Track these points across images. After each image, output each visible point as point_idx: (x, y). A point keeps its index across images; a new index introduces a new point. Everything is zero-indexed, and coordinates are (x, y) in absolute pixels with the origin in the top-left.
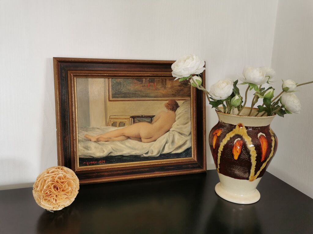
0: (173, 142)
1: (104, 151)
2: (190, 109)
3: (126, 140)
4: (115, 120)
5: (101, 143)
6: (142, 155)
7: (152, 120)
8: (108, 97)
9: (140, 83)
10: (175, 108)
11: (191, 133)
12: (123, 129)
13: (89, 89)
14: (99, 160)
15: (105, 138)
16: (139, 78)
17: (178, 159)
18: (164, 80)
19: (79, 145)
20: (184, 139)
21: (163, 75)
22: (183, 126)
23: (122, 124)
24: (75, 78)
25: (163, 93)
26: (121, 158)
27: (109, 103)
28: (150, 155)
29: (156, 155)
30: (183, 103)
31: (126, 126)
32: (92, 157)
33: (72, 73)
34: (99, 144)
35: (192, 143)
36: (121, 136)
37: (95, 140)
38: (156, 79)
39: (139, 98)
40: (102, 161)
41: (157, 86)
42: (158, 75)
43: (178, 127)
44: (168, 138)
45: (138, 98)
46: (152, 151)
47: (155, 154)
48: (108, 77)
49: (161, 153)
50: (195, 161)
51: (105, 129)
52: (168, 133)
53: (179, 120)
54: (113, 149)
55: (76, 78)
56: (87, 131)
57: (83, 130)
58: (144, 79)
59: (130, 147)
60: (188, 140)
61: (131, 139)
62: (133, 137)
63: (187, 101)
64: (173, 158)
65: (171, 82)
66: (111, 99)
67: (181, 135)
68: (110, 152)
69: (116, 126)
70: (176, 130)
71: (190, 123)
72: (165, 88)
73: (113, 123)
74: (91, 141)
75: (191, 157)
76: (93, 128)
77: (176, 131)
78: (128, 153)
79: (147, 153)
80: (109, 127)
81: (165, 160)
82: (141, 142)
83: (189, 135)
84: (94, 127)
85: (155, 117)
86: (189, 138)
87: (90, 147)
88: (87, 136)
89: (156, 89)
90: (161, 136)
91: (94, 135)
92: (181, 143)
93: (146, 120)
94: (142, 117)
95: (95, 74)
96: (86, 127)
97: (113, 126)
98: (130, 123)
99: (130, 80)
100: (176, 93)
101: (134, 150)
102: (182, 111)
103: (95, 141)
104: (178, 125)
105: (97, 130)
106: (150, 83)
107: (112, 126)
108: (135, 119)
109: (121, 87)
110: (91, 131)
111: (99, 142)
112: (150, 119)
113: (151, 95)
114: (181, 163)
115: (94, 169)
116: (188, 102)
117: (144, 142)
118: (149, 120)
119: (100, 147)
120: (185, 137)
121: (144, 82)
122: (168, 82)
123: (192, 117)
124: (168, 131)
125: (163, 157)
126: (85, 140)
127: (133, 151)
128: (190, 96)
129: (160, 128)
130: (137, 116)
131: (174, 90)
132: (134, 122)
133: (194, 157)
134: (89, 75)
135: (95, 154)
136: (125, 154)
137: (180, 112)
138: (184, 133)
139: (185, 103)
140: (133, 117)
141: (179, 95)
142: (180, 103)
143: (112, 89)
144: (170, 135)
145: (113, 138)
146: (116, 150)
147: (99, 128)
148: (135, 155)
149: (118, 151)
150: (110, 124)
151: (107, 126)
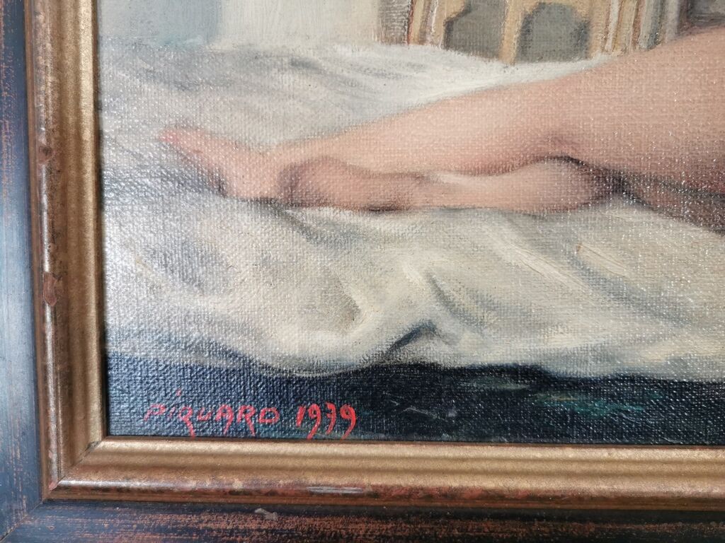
1: (351, 313)
3: (583, 206)
12: (563, 82)
14: (303, 399)
15: (364, 174)
23: (557, 31)
26: (521, 394)
31: (598, 58)
32: (232, 355)
34: (304, 229)
36: (538, 159)
37: (267, 187)
40: (325, 412)
51: (366, 71)
54: (441, 296)
56: (183, 87)
57: (151, 76)
59: (620, 295)
61: (643, 203)
68: (406, 323)
69: (487, 49)
74: (221, 189)
76: (253, 60)
78: (603, 355)
80: (414, 51)
84: (263, 46)
87: (210, 258)
88: (189, 142)
91: (254, 130)
97: (463, 48)
98: (645, 30)
103: (264, 203)
105: (289, 80)
107: (448, 44)
111: (308, 215)
115: (238, 484)
119: (316, 260)
126: (166, 175)
127: (656, 339)
135: (258, 336)
136: (567, 357)
146: (478, 312)
147: (312, 56)
148: (673, 374)
149: (491, 317)
150: (425, 21)
151: (400, 41)
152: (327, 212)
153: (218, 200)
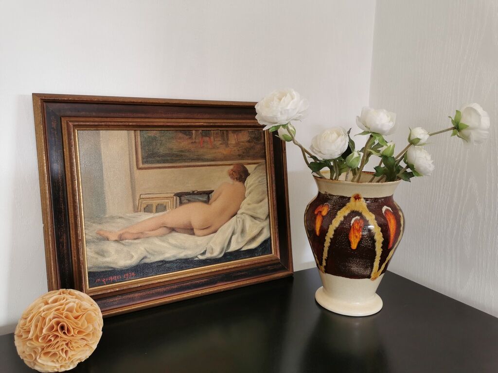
0: (243, 231)
1: (132, 257)
2: (266, 177)
3: (168, 233)
4: (150, 202)
5: (126, 242)
6: (197, 257)
7: (209, 199)
8: (135, 163)
9: (187, 137)
10: (243, 177)
11: (269, 215)
12: (163, 215)
13: (102, 150)
14: (125, 273)
15: (133, 234)
16: (186, 130)
17: (253, 258)
18: (225, 132)
19: (88, 249)
20: (259, 225)
21: (224, 124)
22: (256, 205)
23: (161, 208)
24: (76, 131)
25: (225, 153)
26: (162, 265)
27: (138, 173)
28: (208, 255)
29: (219, 255)
30: (255, 169)
31: (168, 211)
32: (112, 268)
33: (70, 121)
34: (123, 244)
35: (272, 230)
36: (160, 227)
37: (116, 238)
38: (213, 131)
39: (188, 162)
40: (129, 274)
41: (215, 142)
42: (217, 124)
43: (250, 207)
44: (236, 227)
45: (185, 162)
46: (212, 249)
47: (216, 253)
48: (135, 127)
49: (226, 252)
50: (277, 259)
51: (132, 217)
52: (235, 217)
53: (250, 195)
54: (148, 252)
55: (78, 130)
56: (100, 224)
57: (94, 222)
58: (194, 132)
59: (176, 246)
60: (265, 226)
61: (177, 232)
62: (179, 228)
63: (260, 165)
64: (244, 258)
65: (235, 136)
66: (141, 165)
67: (254, 220)
68: (142, 257)
69: (150, 211)
70: (247, 212)
71: (266, 200)
72: (227, 145)
73: (146, 206)
74: (108, 240)
75: (271, 253)
76: (112, 218)
77: (247, 214)
78: (174, 256)
79: (204, 253)
80: (139, 213)
81: (232, 262)
82: (193, 236)
83: (266, 219)
84: (114, 215)
85: (213, 193)
86: (266, 223)
87: (107, 252)
88: (102, 233)
89: (214, 148)
90: (224, 223)
91: (113, 229)
92: (255, 232)
93: (200, 199)
94: (193, 193)
95: (113, 124)
96: (99, 216)
97: (147, 212)
99: (170, 134)
100: (244, 153)
101: (183, 250)
102: (254, 181)
103: (116, 241)
104: (249, 204)
105: (119, 220)
106: (204, 138)
107: (145, 212)
108: (183, 198)
109: (156, 145)
110: (108, 222)
111: (123, 242)
112: (206, 196)
113: (206, 157)
114: (257, 265)
115: (117, 290)
116: (262, 166)
117: (199, 236)
118: (205, 198)
119: (125, 249)
120: (260, 221)
121: (194, 136)
122: (231, 135)
123: (269, 190)
124: (235, 214)
125: (228, 257)
126: (98, 239)
127: (182, 252)
128: (264, 157)
129: (223, 211)
130: (184, 193)
131: (241, 149)
132: (181, 203)
133: (275, 253)
134: (102, 125)
135: (116, 263)
136: (168, 258)
137: (251, 183)
138: (258, 216)
139: (257, 168)
140: (180, 195)
141: (248, 157)
142: (250, 168)
143: (142, 148)
144: (238, 221)
145: (147, 232)
146: (153, 253)
147: (123, 216)
148: (185, 258)
149: (156, 253)
150: (141, 208)
151: (137, 212)
152: (127, 241)
153: (107, 242)
